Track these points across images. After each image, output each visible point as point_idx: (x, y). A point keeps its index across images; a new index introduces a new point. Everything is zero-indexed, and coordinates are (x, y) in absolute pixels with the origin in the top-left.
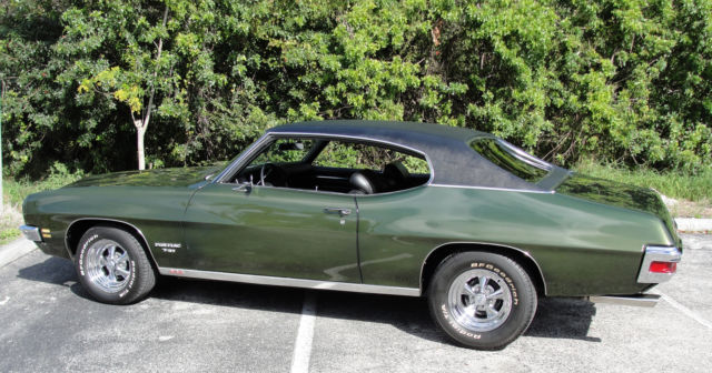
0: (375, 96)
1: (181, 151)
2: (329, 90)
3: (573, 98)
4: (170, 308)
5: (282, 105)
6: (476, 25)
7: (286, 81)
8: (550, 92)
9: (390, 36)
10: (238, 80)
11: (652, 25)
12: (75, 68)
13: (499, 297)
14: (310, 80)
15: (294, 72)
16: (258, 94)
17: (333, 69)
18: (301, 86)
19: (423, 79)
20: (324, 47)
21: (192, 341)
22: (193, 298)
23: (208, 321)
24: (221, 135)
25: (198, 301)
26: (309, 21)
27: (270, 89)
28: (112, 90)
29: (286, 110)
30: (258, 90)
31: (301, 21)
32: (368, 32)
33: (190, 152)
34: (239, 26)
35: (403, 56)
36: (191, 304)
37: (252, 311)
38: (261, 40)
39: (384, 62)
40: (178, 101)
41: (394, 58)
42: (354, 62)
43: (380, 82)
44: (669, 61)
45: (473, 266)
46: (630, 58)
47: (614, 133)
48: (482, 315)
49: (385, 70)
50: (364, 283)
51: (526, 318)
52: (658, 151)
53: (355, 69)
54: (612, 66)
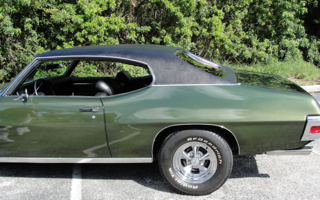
0: (103, 36)
2: (78, 34)
3: (205, 30)
5: (53, 44)
7: (54, 31)
8: (192, 28)
9: (109, 3)
10: (28, 32)
13: (207, 158)
14: (67, 30)
15: (58, 26)
16: (39, 39)
17: (80, 23)
18: (62, 33)
19: (128, 25)
20: (73, 11)
27: (46, 37)
29: (56, 47)
30: (39, 38)
33: (6, 74)
35: (115, 14)
37: (38, 179)
38: (38, 10)
39: (106, 18)
41: (112, 15)
42: (90, 18)
43: (105, 28)
44: (248, 9)
45: (188, 140)
46: (231, 9)
47: (226, 47)
48: (196, 171)
49: (107, 21)
50: (112, 157)
51: (228, 171)
52: (248, 53)
53: (91, 22)
54: (222, 13)
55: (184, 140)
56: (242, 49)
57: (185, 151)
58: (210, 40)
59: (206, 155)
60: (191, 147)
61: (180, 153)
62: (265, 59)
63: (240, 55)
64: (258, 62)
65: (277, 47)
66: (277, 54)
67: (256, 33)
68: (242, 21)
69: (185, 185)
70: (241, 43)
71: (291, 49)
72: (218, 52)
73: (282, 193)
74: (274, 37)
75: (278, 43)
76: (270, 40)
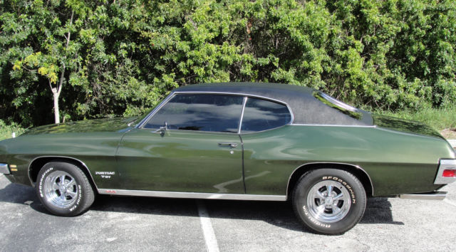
0: (212, 68)
1: (83, 108)
2: (182, 64)
3: (338, 66)
4: (106, 217)
5: (150, 75)
6: (276, 20)
7: (152, 60)
8: (323, 62)
9: (221, 29)
10: (120, 60)
11: (385, 18)
12: (9, 53)
13: (341, 199)
14: (168, 58)
15: (157, 53)
16: (133, 69)
17: (185, 51)
18: (162, 62)
19: (243, 56)
20: (177, 37)
21: (131, 240)
22: (120, 209)
23: (137, 226)
24: (109, 97)
25: (124, 211)
26: (166, 20)
27: (141, 66)
28: (36, 68)
29: (152, 79)
30: (133, 66)
31: (162, 19)
32: (206, 26)
33: (89, 108)
34: (122, 23)
35: (229, 41)
36: (121, 213)
38: (135, 32)
39: (217, 46)
40: (81, 75)
41: (224, 43)
42: (198, 46)
43: (214, 59)
44: (395, 41)
45: (324, 178)
46: (372, 39)
47: (365, 87)
48: (329, 211)
49: (218, 51)
50: (246, 193)
51: (361, 211)
52: (393, 96)
53: (199, 50)
54: (362, 45)
55: (319, 179)
56: (385, 91)
57: (320, 190)
58: (345, 78)
59: (340, 195)
60: (325, 187)
61: (314, 192)
62: (414, 104)
63: (382, 99)
64: (406, 108)
65: (430, 88)
66: (430, 98)
67: (404, 71)
68: (387, 55)
69: (318, 224)
70: (385, 83)
71: (449, 92)
72: (355, 94)
73: (415, 237)
74: (427, 77)
75: (432, 85)
76: (422, 80)
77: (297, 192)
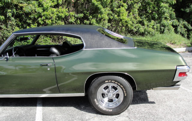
0: (55, 20)
2: (40, 19)
3: (116, 16)
5: (25, 26)
7: (25, 18)
8: (108, 14)
10: (9, 18)
13: (117, 93)
14: (33, 17)
15: (27, 14)
16: (16, 23)
17: (41, 12)
18: (30, 19)
19: (70, 13)
20: (36, 5)
27: (20, 21)
30: (16, 21)
38: (15, 4)
39: (56, 9)
41: (60, 7)
42: (47, 9)
43: (56, 15)
44: (142, 3)
45: (106, 82)
46: (131, 3)
47: (129, 25)
48: (111, 101)
49: (57, 11)
50: (60, 93)
51: (130, 100)
52: (142, 29)
53: (47, 11)
54: (126, 5)
55: (103, 82)
56: (138, 27)
57: (104, 88)
58: (119, 21)
59: (117, 91)
60: (107, 86)
61: (101, 90)
62: (152, 33)
63: (137, 31)
64: (148, 34)
65: (159, 25)
66: (159, 29)
67: (147, 17)
68: (138, 10)
69: (104, 109)
70: (137, 23)
71: (168, 26)
72: (124, 29)
73: (163, 113)
74: (157, 19)
75: (160, 23)
76: (155, 21)
77: (90, 91)
